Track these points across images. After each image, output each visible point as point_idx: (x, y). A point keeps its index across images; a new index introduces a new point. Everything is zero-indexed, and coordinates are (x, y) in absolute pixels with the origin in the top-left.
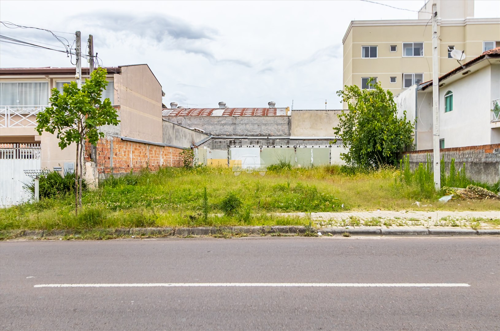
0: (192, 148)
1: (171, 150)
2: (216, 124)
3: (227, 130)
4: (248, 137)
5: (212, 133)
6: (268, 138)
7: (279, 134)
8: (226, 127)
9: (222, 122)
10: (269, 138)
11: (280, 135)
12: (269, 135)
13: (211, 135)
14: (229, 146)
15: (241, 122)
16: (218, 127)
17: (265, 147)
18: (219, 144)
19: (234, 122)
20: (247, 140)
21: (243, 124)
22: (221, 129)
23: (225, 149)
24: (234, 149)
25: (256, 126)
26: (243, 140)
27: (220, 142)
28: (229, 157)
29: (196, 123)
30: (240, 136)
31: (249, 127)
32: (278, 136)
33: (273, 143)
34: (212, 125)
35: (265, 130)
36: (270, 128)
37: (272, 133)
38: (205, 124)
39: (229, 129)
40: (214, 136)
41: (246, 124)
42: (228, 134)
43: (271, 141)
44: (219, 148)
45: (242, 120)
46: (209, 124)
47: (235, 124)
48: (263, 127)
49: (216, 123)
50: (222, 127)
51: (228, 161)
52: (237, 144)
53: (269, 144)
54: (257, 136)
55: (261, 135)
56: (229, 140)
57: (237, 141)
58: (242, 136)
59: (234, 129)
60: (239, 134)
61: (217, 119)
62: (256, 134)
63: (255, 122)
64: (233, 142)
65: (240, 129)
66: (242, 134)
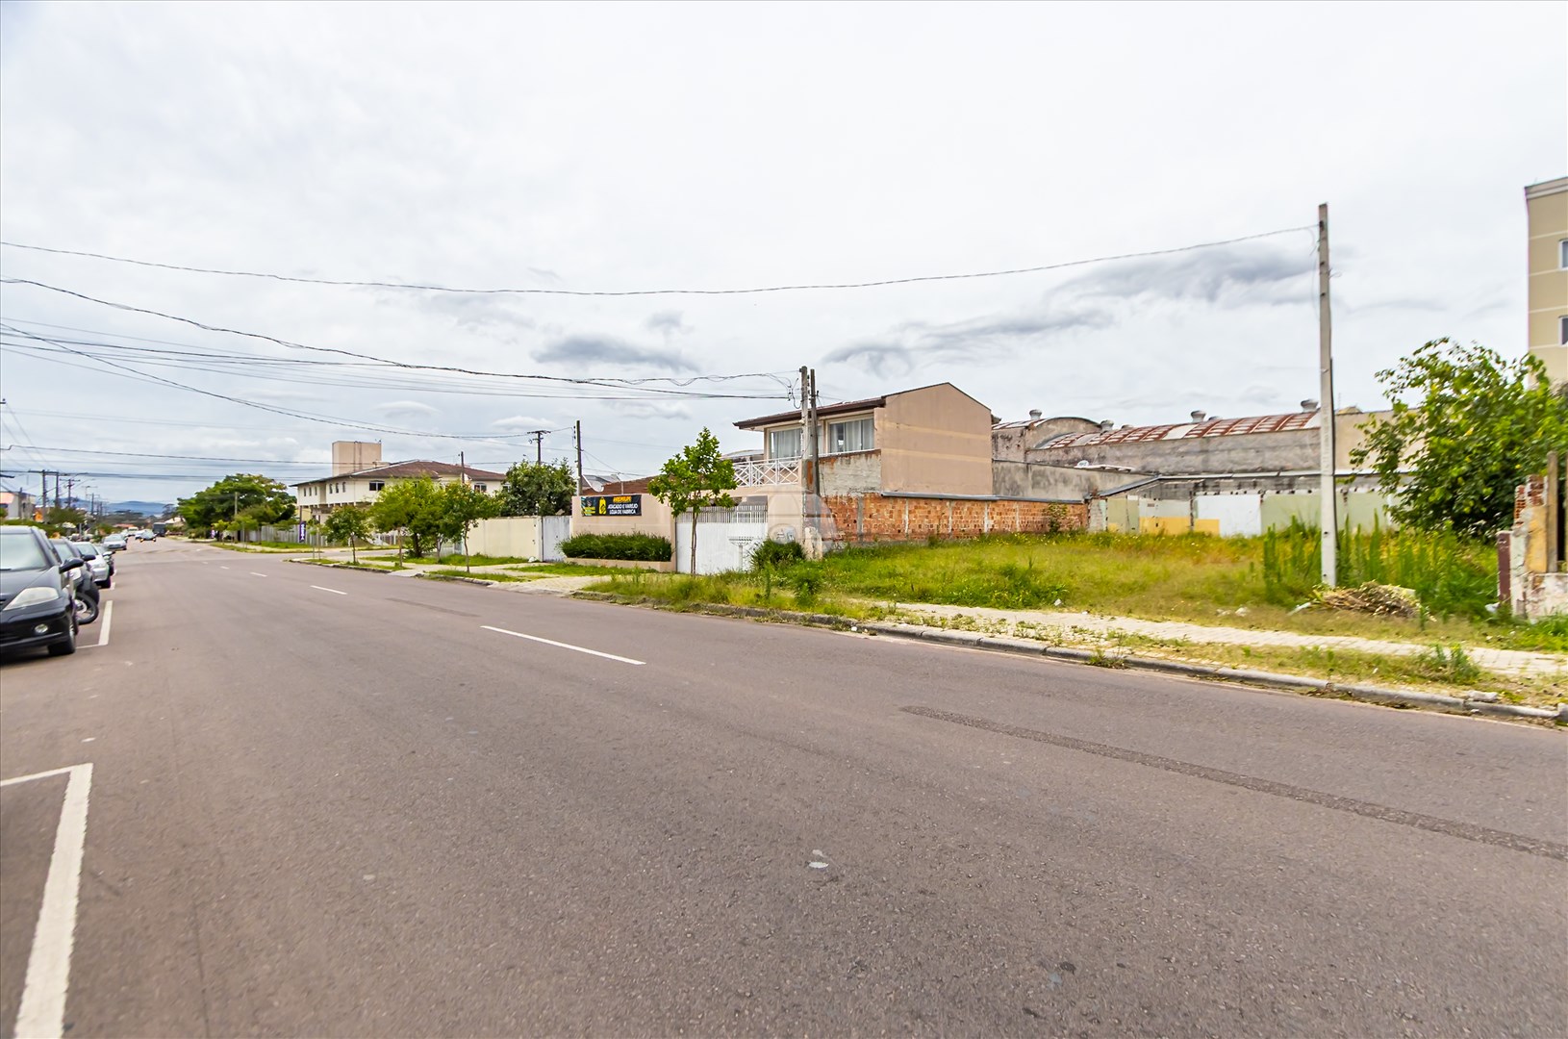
0: (1086, 501)
1: (1015, 506)
2: (1169, 454)
3: (1191, 464)
4: (1235, 476)
5: (1161, 471)
6: (1278, 476)
7: (1306, 465)
8: (1187, 458)
9: (1181, 450)
10: (1282, 474)
11: (1309, 468)
12: (1283, 469)
13: (1158, 473)
14: (1192, 494)
15: (1220, 447)
16: (1173, 459)
17: (1270, 493)
18: (1173, 490)
19: (1205, 447)
20: (1231, 481)
21: (1223, 451)
22: (1178, 463)
23: (1184, 498)
24: (1201, 499)
25: (1252, 453)
26: (1222, 480)
27: (1176, 486)
28: (1194, 514)
29: (1130, 454)
30: (1216, 473)
31: (1235, 455)
32: (1303, 469)
33: (1290, 485)
34: (1161, 455)
35: (1271, 460)
36: (1284, 454)
37: (1289, 465)
38: (1147, 455)
39: (1195, 461)
40: (1164, 475)
41: (1229, 450)
42: (1193, 470)
43: (1286, 481)
44: (1174, 497)
45: (1221, 443)
46: (1154, 454)
47: (1206, 451)
48: (1268, 454)
49: (1168, 452)
50: (1179, 458)
51: (1192, 520)
52: (1209, 489)
53: (1280, 487)
54: (1254, 471)
55: (1263, 470)
56: (1194, 481)
57: (1210, 484)
58: (1222, 473)
59: (1205, 461)
60: (1214, 469)
61: (1170, 445)
62: (1251, 468)
63: (1250, 446)
64: (1201, 485)
65: (1216, 461)
66: (1221, 468)
